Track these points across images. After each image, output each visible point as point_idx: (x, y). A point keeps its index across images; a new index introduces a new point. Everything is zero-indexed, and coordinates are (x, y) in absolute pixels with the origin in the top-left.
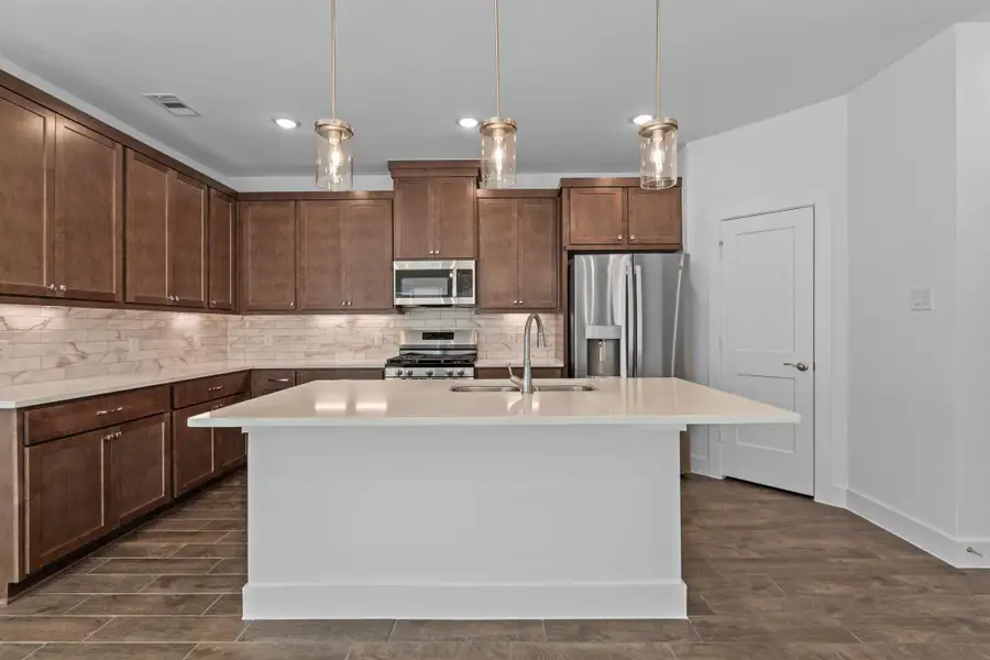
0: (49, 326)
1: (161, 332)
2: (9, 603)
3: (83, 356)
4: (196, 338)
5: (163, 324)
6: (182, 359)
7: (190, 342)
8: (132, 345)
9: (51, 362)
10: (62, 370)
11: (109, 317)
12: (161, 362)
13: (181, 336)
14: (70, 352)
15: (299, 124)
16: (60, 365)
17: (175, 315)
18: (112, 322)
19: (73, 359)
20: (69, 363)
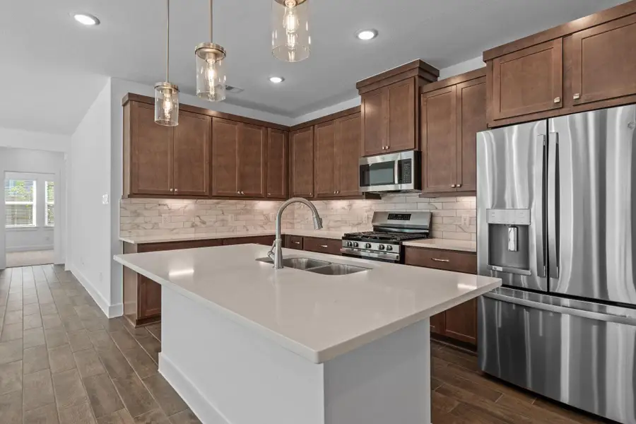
0: (187, 208)
1: (248, 211)
2: (136, 328)
3: (204, 223)
4: (271, 215)
5: (248, 207)
6: (262, 226)
7: (267, 217)
8: (229, 217)
9: (189, 224)
10: (193, 229)
11: (218, 203)
12: (249, 227)
13: (261, 213)
14: (197, 221)
15: (283, 80)
16: (193, 226)
17: (257, 202)
18: (220, 205)
19: (199, 224)
20: (196, 225)
